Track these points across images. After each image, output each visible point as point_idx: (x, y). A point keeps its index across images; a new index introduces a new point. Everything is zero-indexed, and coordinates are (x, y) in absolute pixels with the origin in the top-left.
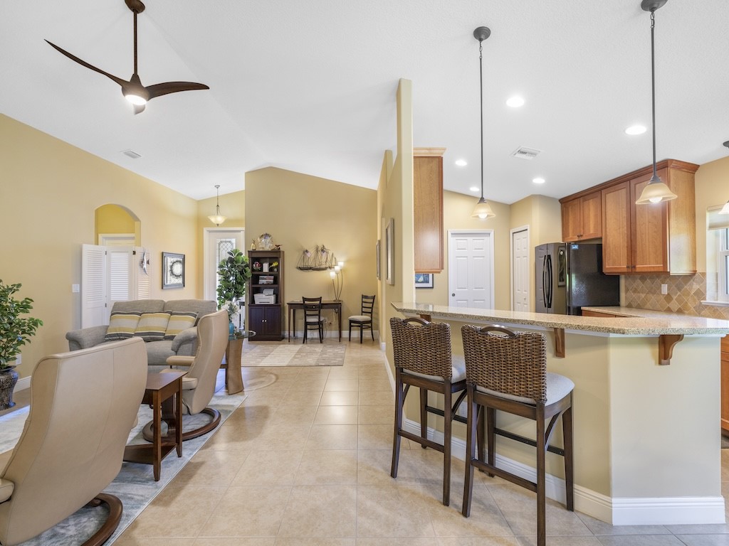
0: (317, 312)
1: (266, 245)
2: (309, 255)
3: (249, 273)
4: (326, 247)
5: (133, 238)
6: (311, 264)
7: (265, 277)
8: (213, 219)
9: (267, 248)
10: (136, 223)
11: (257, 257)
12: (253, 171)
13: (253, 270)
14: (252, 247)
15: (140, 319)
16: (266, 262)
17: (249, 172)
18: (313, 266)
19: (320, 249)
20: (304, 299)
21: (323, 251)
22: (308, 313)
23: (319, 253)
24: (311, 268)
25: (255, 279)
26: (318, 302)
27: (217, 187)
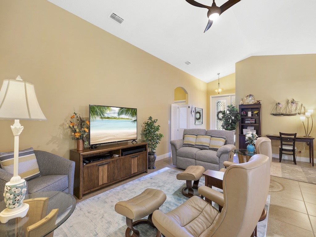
0: (292, 143)
1: (250, 101)
2: (280, 106)
3: (239, 118)
4: (295, 100)
5: (185, 102)
6: (282, 111)
7: (249, 119)
8: (216, 91)
9: (251, 103)
10: (186, 95)
11: (244, 108)
12: (241, 61)
13: (242, 116)
14: (241, 103)
15: (197, 138)
16: (250, 111)
17: (238, 62)
18: (284, 113)
19: (290, 101)
20: (281, 134)
21: (293, 102)
22: (283, 143)
23: (290, 104)
24: (282, 114)
25: (243, 121)
26: (293, 137)
27: (219, 74)
